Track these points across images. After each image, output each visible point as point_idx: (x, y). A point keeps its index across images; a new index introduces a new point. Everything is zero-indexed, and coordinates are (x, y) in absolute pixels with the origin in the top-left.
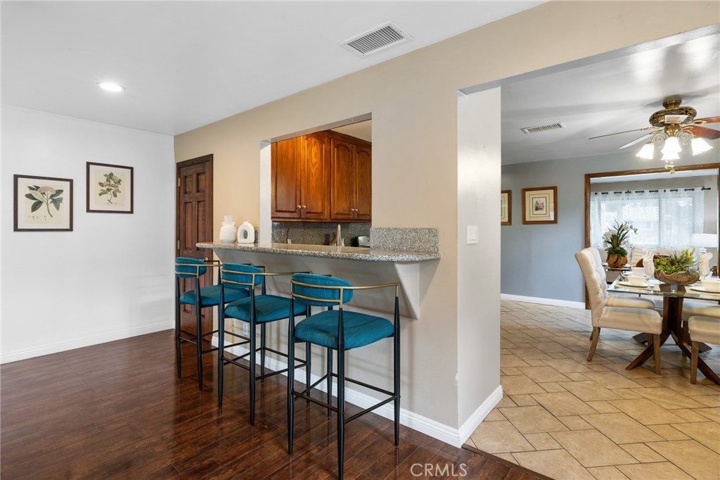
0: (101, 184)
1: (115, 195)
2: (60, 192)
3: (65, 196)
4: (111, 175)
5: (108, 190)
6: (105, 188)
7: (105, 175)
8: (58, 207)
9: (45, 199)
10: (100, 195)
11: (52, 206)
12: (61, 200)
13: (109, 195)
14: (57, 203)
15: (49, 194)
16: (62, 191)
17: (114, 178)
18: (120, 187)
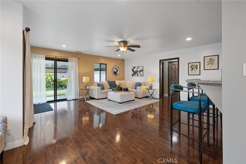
0: (208, 62)
1: (212, 64)
2: (197, 65)
3: (198, 66)
4: (211, 58)
5: (210, 63)
6: (209, 63)
7: (209, 59)
8: (197, 69)
9: (194, 67)
10: (208, 65)
11: (196, 69)
12: (197, 67)
13: (210, 65)
14: (197, 68)
15: (195, 66)
16: (198, 65)
17: (212, 59)
18: (214, 62)
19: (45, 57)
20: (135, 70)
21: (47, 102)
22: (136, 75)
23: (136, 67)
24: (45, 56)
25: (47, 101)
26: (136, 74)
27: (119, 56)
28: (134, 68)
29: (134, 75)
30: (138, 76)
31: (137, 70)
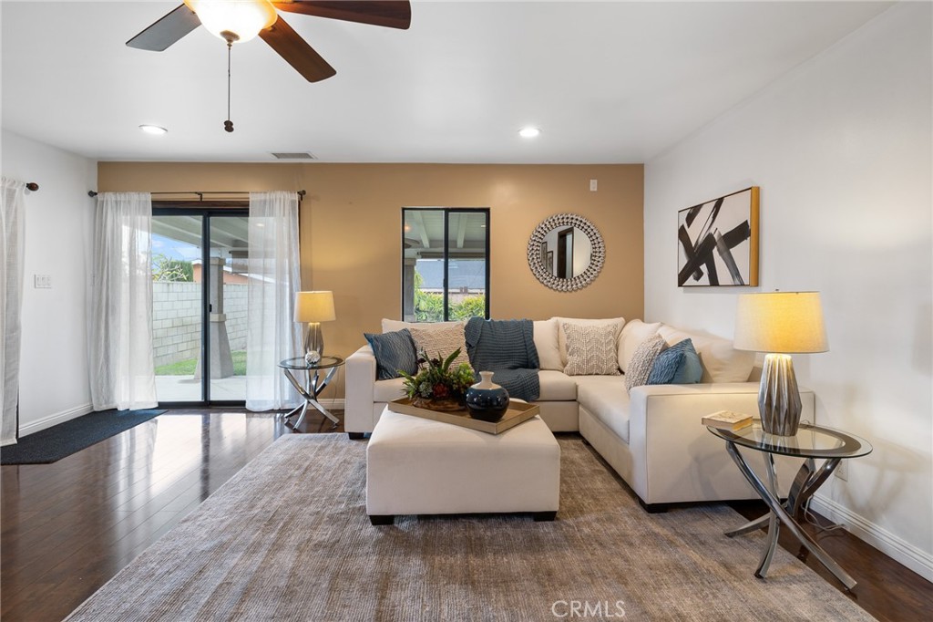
19: (153, 202)
20: (696, 233)
21: (156, 405)
22: (705, 280)
23: (700, 206)
24: (149, 198)
25: (159, 403)
26: (704, 268)
27: (529, 133)
28: (690, 219)
29: (691, 281)
30: (714, 281)
31: (712, 231)
